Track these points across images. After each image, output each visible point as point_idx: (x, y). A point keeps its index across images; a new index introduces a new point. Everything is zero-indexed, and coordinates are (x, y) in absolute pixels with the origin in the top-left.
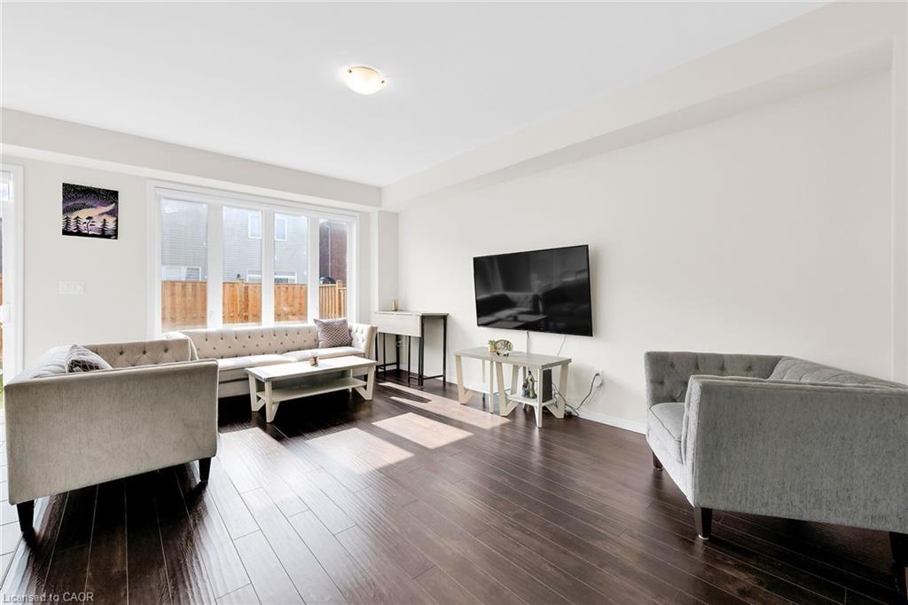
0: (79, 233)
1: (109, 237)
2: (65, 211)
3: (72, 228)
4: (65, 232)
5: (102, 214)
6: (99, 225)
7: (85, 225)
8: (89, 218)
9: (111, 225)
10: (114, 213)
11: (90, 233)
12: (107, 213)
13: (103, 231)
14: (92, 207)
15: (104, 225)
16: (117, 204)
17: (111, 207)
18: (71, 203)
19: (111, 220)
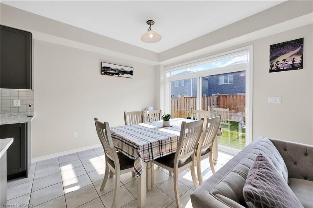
0: (279, 70)
1: (297, 68)
2: (271, 59)
3: (275, 68)
4: (271, 71)
5: (292, 55)
6: (290, 63)
7: (282, 65)
8: (284, 60)
9: (298, 61)
10: (300, 53)
11: (284, 68)
12: (295, 54)
13: (292, 65)
14: (286, 53)
15: (293, 62)
16: (302, 46)
17: (298, 50)
18: (274, 55)
19: (298, 58)
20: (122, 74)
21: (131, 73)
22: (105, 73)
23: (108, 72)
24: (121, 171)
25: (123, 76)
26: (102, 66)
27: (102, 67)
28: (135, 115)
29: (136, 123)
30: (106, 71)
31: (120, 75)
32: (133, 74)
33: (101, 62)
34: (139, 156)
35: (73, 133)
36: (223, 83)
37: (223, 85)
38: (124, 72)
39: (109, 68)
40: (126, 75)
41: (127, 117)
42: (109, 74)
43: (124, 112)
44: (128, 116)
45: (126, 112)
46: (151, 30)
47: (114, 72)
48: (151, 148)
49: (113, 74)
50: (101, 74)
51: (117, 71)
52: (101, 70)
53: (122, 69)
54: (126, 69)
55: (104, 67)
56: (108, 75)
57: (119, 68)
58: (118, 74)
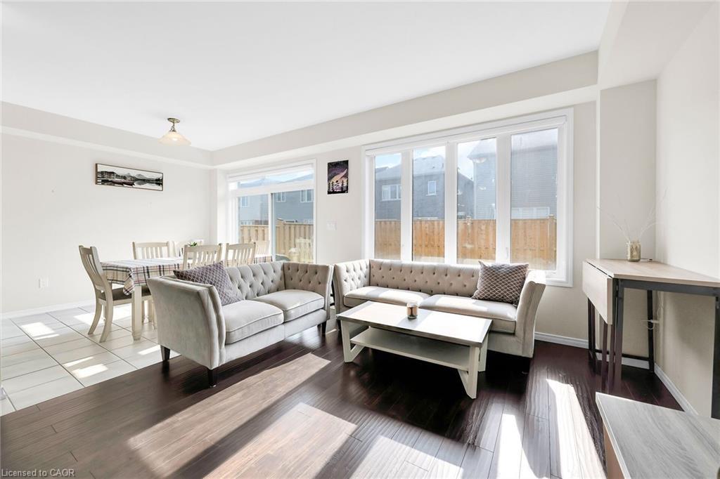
0: (334, 192)
1: (344, 192)
2: (328, 179)
3: (331, 190)
4: (329, 193)
5: (342, 177)
6: (340, 185)
7: (336, 186)
8: (337, 181)
9: (345, 184)
10: (346, 176)
11: (337, 191)
13: (342, 188)
14: (338, 174)
15: (342, 185)
16: (347, 168)
17: (345, 172)
18: (330, 175)
19: (345, 180)
20: (139, 184)
21: (159, 182)
22: (104, 182)
23: (110, 180)
24: (115, 302)
25: (142, 186)
26: (99, 171)
27: (97, 173)
28: (154, 248)
29: (155, 256)
30: (105, 178)
31: (136, 185)
32: (162, 184)
33: (96, 165)
34: (130, 276)
35: (39, 280)
36: (390, 199)
37: (389, 202)
38: (144, 181)
39: (113, 173)
40: (147, 185)
41: (139, 250)
42: (113, 183)
43: (133, 243)
44: (141, 249)
45: (137, 242)
46: (174, 131)
47: (123, 180)
48: (148, 272)
49: (122, 184)
50: (96, 183)
51: (129, 179)
52: (97, 178)
53: (140, 175)
54: (147, 176)
55: (102, 173)
56: (110, 185)
57: (134, 174)
58: (131, 184)
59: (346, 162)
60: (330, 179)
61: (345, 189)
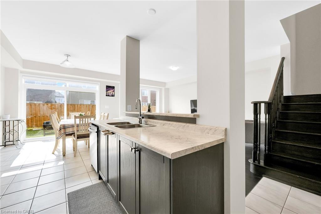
0: (108, 96)
1: (113, 96)
2: (106, 91)
3: (107, 95)
4: (106, 96)
5: (112, 91)
6: (111, 94)
7: (109, 94)
8: (110, 92)
9: (113, 94)
10: (114, 91)
13: (112, 95)
14: (110, 90)
16: (114, 89)
19: (113, 93)
59: (114, 87)
60: (107, 91)
61: (113, 95)
